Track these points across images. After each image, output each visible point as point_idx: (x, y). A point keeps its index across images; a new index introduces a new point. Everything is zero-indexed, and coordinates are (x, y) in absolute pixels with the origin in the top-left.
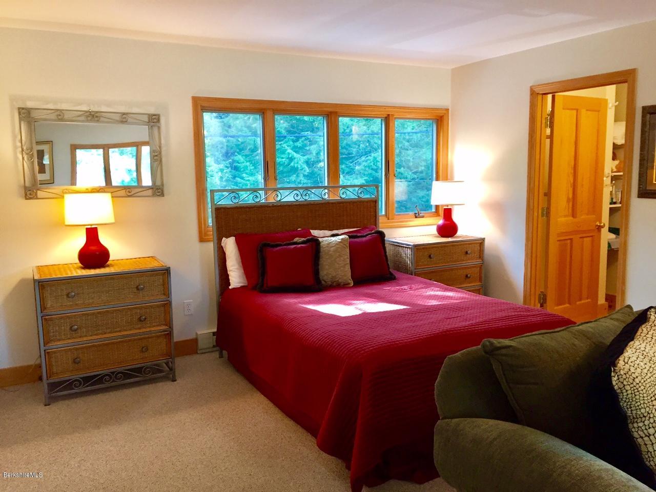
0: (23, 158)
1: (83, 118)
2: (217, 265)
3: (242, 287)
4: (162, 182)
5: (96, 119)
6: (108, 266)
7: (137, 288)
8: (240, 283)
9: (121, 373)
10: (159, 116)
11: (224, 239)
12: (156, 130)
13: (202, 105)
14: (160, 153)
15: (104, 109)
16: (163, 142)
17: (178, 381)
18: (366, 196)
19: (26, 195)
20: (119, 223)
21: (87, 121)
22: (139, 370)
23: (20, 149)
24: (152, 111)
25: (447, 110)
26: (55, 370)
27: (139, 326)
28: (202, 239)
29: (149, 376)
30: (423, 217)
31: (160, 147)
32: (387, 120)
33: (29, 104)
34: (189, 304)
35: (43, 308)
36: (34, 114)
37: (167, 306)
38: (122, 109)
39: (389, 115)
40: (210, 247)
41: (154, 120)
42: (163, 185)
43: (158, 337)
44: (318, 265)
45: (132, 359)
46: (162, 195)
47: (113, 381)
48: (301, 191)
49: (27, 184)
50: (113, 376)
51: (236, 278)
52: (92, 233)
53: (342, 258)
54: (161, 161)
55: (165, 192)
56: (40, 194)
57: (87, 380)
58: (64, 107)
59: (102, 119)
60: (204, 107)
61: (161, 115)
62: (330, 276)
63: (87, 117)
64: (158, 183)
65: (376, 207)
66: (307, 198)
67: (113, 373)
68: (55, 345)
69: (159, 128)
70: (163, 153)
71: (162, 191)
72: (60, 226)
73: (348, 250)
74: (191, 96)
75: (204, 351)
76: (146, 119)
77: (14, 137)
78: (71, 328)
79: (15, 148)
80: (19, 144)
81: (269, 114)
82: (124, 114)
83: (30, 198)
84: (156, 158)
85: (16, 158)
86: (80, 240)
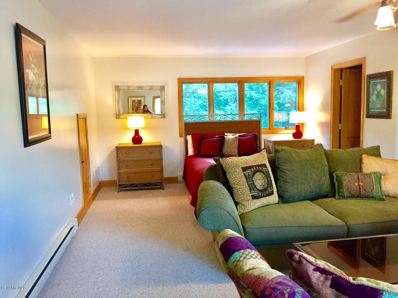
0: (116, 104)
1: (137, 89)
2: (185, 146)
3: (192, 155)
4: (165, 112)
5: (141, 89)
6: (142, 144)
7: (150, 152)
8: (192, 153)
9: (144, 184)
10: (164, 86)
11: (188, 136)
12: (163, 92)
13: (182, 81)
14: (164, 101)
15: (144, 85)
16: (166, 96)
17: (165, 190)
18: (255, 118)
19: (116, 117)
20: (146, 128)
21: (138, 90)
22: (150, 184)
23: (115, 101)
24: (162, 84)
25: (303, 77)
26: (121, 180)
27: (151, 167)
28: (181, 136)
29: (154, 187)
30: (290, 129)
31: (164, 99)
32: (270, 83)
33: (118, 84)
34: (174, 163)
35: (118, 157)
36: (121, 88)
37: (161, 160)
38: (151, 85)
39: (270, 81)
40: (182, 139)
41: (162, 88)
42: (165, 114)
43: (158, 172)
44: (223, 147)
45: (148, 179)
46: (165, 118)
47: (141, 187)
48: (223, 116)
49: (117, 113)
50: (141, 185)
51: (191, 152)
52: (137, 131)
53: (234, 145)
54: (165, 104)
55: (166, 116)
56: (121, 117)
57: (132, 185)
58: (130, 85)
59: (143, 89)
60: (183, 82)
61: (165, 86)
62: (227, 152)
63: (138, 88)
64: (163, 113)
65: (260, 123)
66: (225, 119)
67: (141, 183)
68: (121, 171)
69: (164, 91)
70: (166, 101)
71: (165, 116)
72: (126, 129)
73: (237, 142)
74: (177, 78)
75: (180, 182)
76: (159, 88)
77: (113, 96)
78: (127, 165)
79: (114, 100)
80: (115, 99)
81: (211, 83)
82: (151, 86)
83: (118, 118)
84: (163, 103)
85: (114, 104)
86: (133, 134)
